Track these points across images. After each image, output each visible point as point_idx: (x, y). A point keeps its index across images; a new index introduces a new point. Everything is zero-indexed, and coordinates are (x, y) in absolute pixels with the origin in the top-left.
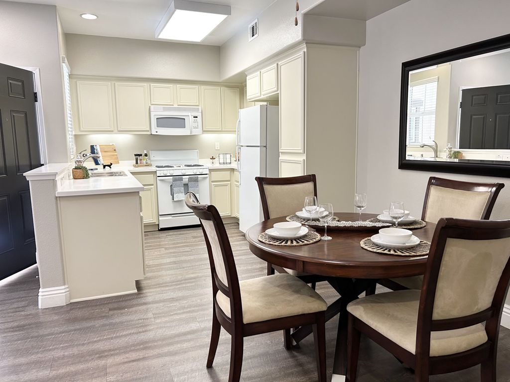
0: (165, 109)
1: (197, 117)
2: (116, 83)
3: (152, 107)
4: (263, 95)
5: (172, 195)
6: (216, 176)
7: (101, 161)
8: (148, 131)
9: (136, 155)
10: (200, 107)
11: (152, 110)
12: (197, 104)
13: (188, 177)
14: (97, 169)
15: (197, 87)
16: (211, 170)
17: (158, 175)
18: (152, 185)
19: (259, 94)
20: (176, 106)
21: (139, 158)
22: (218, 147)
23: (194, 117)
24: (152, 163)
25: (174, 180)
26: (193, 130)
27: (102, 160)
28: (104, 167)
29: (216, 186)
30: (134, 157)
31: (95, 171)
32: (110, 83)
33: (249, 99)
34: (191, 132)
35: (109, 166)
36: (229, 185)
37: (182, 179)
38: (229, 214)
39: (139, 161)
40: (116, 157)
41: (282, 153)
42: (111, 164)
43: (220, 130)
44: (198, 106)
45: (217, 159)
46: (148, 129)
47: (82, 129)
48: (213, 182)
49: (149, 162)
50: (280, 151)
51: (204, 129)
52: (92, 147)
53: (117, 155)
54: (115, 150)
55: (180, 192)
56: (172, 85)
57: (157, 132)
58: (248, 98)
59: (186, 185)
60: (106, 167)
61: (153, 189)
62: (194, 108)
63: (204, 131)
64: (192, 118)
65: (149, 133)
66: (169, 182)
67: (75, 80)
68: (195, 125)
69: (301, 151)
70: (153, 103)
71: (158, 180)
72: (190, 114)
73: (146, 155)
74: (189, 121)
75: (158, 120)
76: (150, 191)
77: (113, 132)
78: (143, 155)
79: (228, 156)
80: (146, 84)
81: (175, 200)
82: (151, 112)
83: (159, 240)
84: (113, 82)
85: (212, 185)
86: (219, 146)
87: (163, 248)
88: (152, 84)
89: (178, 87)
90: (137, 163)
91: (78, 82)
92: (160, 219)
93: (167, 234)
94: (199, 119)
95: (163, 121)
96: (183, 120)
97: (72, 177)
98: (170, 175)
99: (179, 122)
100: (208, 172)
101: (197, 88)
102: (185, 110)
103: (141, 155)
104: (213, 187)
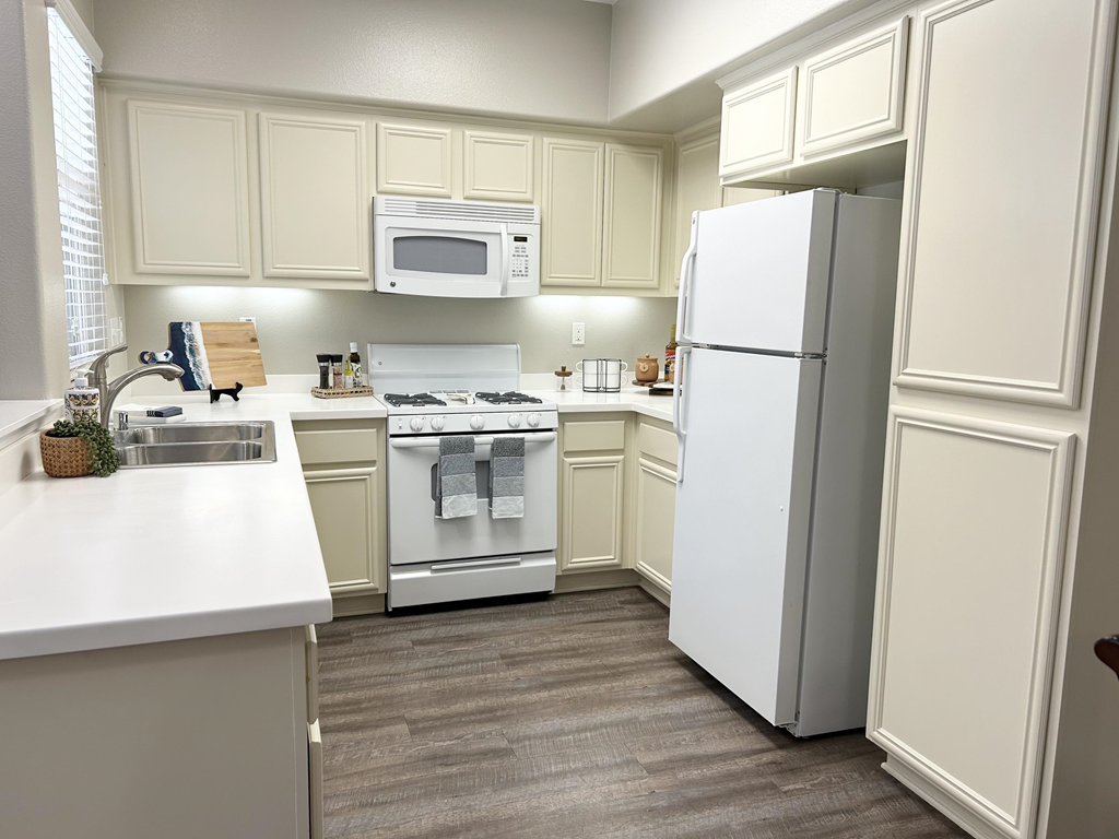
0: (423, 210)
1: (525, 240)
2: (264, 115)
3: (381, 200)
4: (807, 157)
5: (437, 497)
6: (578, 434)
7: (206, 375)
8: (366, 280)
9: (321, 358)
10: (536, 207)
11: (380, 209)
12: (528, 196)
13: (491, 438)
14: (178, 411)
15: (531, 137)
16: (565, 417)
17: (391, 432)
18: (372, 463)
19: (785, 155)
20: (458, 199)
21: (332, 368)
22: (579, 337)
23: (516, 239)
24: (374, 384)
25: (446, 449)
26: (512, 281)
27: (208, 372)
28: (215, 396)
29: (578, 468)
30: (317, 365)
31: (171, 421)
32: (243, 113)
33: (726, 178)
34: (504, 289)
35: (234, 393)
36: (620, 465)
37: (470, 447)
38: (616, 561)
39: (331, 376)
40: (257, 362)
41: (901, 386)
42: (240, 387)
43: (596, 282)
44: (531, 202)
45: (576, 375)
46: (365, 273)
47: (142, 267)
48: (569, 454)
49: (363, 380)
50: (895, 377)
51: (547, 281)
52: (176, 331)
53: (259, 357)
54: (254, 340)
55: (461, 489)
56: (448, 131)
57: (393, 285)
58: (722, 171)
59: (483, 466)
60: (222, 396)
61: (374, 477)
62: (516, 209)
63: (545, 287)
64: (508, 241)
65: (366, 287)
66: (430, 455)
67: (124, 97)
68: (519, 264)
69: (1064, 397)
70: (384, 186)
71: (391, 449)
72: (502, 228)
73: (355, 358)
74: (501, 252)
75: (401, 244)
76: (362, 484)
77: (246, 282)
78: (346, 357)
79: (612, 367)
80: (363, 123)
81: (445, 516)
82: (379, 219)
83: (386, 668)
84: (253, 111)
85: (567, 467)
86: (582, 336)
87: (401, 719)
88: (383, 125)
89: (467, 139)
90: (324, 384)
91: (132, 105)
92: (394, 577)
93: (415, 635)
94: (532, 246)
95: (414, 250)
96: (480, 248)
97: (39, 468)
98: (431, 431)
99: (468, 254)
100: (555, 424)
101: (530, 144)
102: (488, 214)
103: (338, 359)
104: (568, 470)
